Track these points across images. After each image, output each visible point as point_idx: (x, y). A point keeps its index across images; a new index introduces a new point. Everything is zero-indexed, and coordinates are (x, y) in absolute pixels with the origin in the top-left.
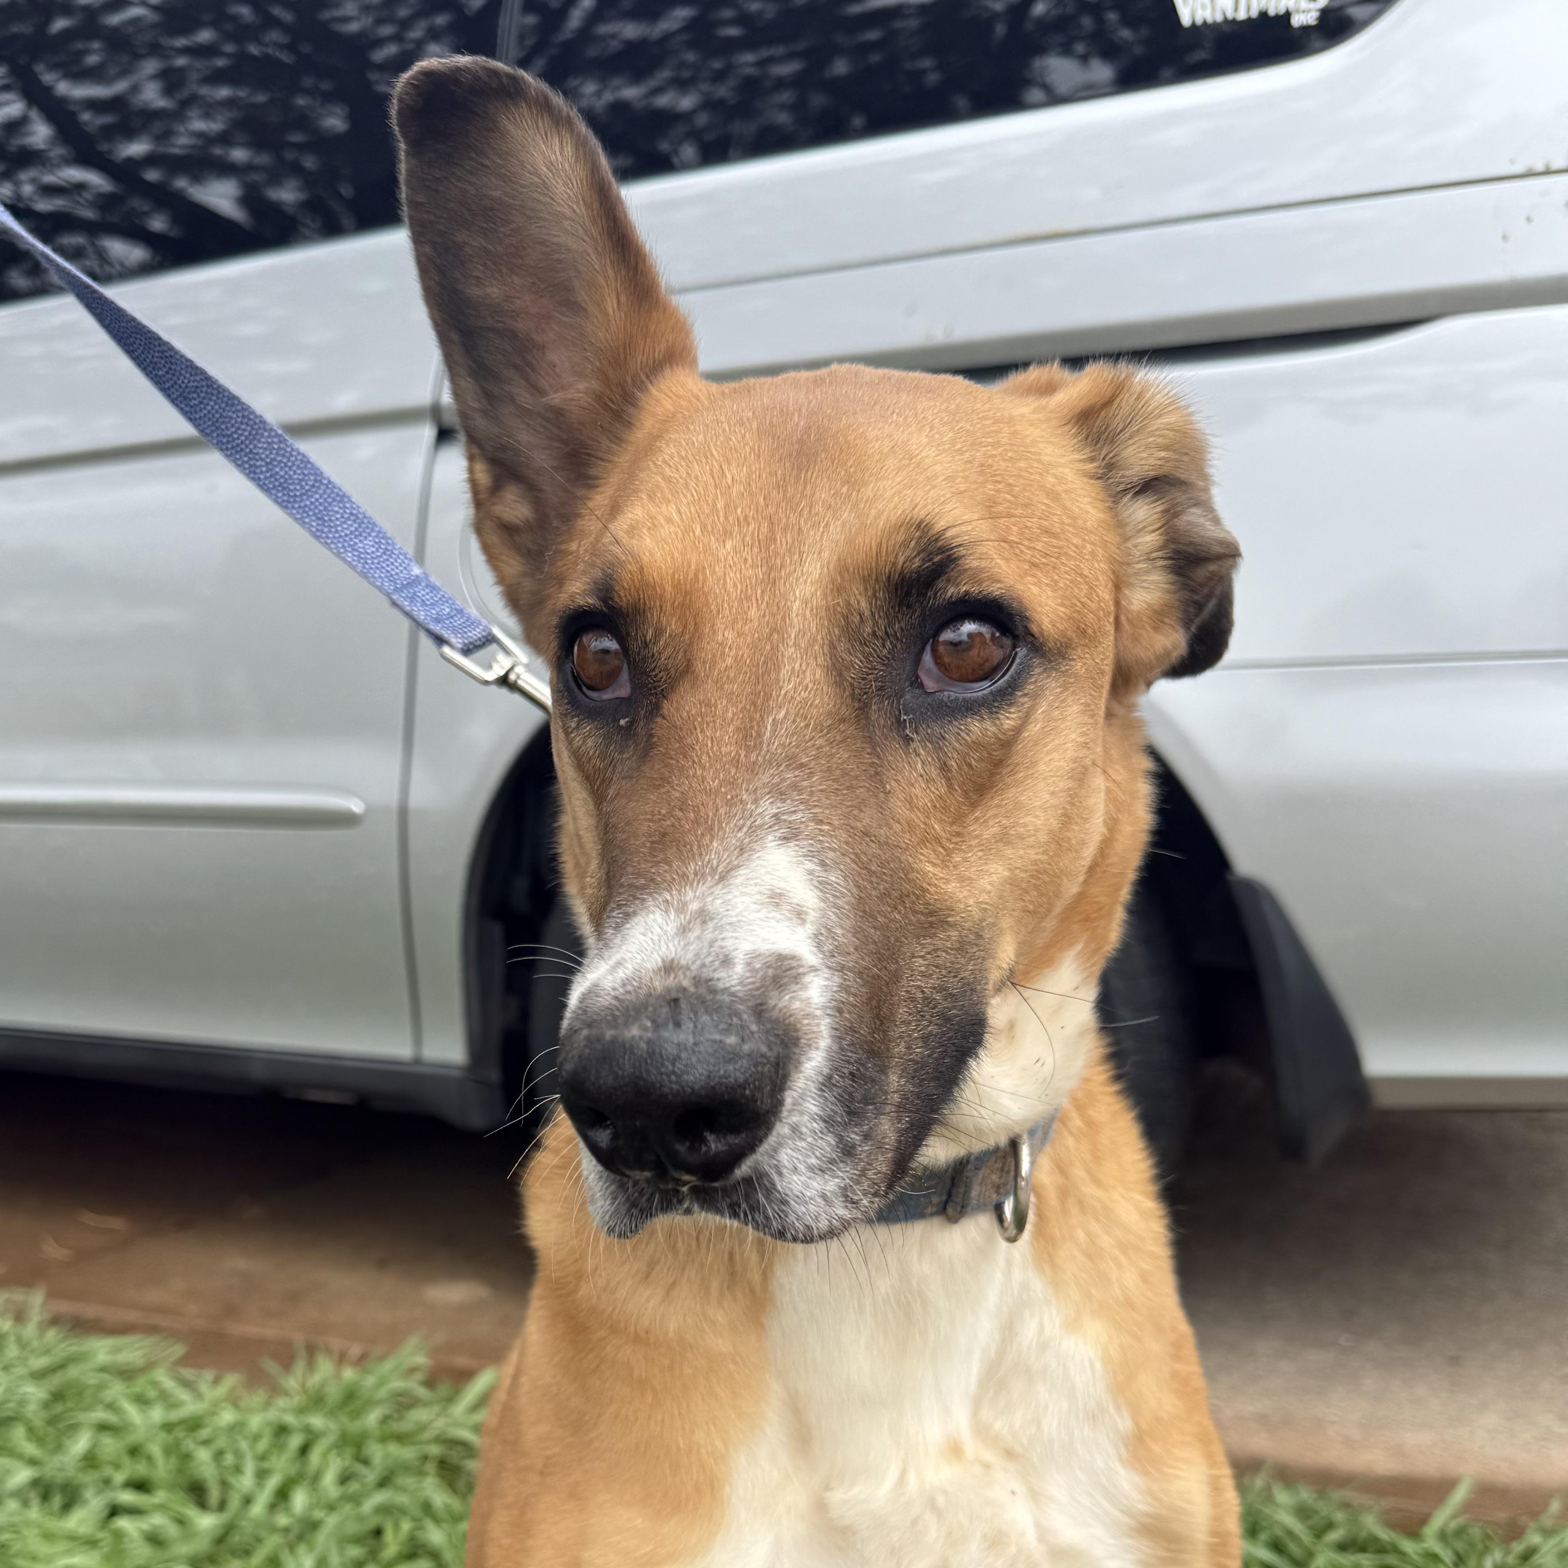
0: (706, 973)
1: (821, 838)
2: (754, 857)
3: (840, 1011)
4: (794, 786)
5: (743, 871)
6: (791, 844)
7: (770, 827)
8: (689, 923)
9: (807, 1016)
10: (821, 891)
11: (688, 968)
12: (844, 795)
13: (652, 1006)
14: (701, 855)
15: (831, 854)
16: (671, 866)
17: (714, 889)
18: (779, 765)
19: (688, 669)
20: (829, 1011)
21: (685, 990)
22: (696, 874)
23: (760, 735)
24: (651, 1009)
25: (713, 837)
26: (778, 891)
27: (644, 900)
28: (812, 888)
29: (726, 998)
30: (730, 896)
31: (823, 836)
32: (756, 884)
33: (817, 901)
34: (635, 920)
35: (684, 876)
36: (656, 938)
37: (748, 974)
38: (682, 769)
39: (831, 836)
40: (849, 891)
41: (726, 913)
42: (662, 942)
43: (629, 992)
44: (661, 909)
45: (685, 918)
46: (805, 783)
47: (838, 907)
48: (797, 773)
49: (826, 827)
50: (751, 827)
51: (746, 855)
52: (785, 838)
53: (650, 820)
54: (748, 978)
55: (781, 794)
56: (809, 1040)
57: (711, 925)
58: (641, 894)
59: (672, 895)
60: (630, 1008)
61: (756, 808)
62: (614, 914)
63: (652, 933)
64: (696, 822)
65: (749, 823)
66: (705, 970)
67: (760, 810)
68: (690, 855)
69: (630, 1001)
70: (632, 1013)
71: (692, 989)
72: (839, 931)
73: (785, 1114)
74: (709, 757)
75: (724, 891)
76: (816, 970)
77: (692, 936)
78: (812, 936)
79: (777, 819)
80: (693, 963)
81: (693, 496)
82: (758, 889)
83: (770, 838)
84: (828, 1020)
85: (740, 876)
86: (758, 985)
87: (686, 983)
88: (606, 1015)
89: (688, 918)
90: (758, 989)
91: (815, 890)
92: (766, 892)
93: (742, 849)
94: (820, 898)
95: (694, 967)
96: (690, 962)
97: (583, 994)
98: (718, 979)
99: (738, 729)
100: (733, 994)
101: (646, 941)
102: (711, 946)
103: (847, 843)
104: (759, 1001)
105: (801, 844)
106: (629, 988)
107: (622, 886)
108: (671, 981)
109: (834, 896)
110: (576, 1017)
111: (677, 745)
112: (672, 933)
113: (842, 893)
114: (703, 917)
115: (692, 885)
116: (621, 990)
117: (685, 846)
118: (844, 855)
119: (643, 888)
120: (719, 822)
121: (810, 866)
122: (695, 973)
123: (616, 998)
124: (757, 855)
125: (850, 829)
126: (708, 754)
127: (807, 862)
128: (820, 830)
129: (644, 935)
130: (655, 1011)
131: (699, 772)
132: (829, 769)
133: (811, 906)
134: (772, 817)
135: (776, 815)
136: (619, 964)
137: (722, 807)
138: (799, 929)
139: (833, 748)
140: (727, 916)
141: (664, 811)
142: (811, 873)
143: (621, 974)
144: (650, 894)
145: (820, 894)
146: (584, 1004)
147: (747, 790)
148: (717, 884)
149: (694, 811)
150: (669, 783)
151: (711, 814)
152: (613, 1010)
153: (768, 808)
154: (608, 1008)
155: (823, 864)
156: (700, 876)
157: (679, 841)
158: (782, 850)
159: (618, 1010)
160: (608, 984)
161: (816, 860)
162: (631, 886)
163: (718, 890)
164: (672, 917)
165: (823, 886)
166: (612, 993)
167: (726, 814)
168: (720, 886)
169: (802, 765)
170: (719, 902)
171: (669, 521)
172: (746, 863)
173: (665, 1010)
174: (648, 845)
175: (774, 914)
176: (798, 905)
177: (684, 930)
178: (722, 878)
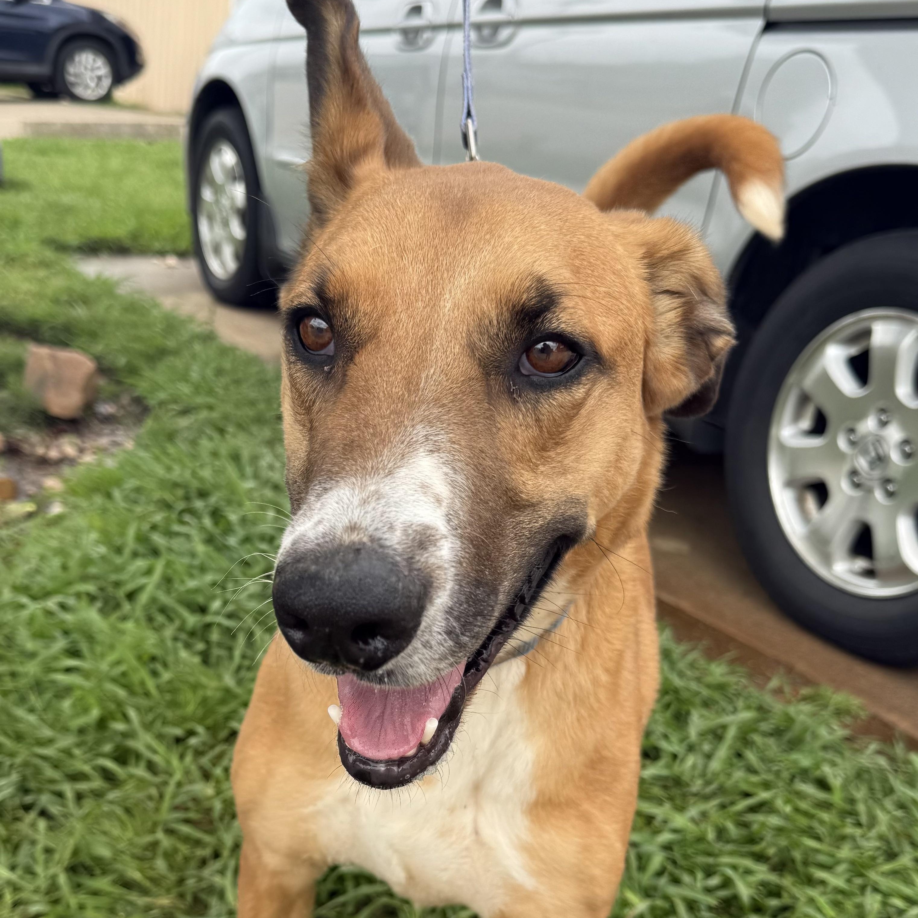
0: (379, 534)
1: (454, 453)
2: (410, 461)
3: (461, 563)
4: (438, 418)
5: (404, 469)
6: (434, 455)
7: (422, 443)
8: (368, 498)
9: (439, 567)
10: (453, 487)
11: (367, 529)
12: (468, 427)
13: (343, 552)
14: (376, 456)
15: (459, 464)
16: (356, 462)
17: (385, 479)
18: (429, 403)
19: (374, 335)
20: (454, 564)
21: (364, 544)
22: (372, 468)
23: (418, 384)
24: (341, 554)
25: (384, 447)
26: (426, 484)
27: (338, 481)
28: (446, 484)
29: (391, 552)
30: (394, 485)
31: (455, 451)
32: (412, 478)
33: (448, 493)
34: (330, 494)
35: (364, 468)
36: (345, 506)
37: (404, 538)
38: (366, 401)
39: (460, 452)
40: (469, 488)
41: (392, 495)
42: (349, 509)
43: (327, 542)
44: (349, 487)
45: (365, 495)
46: (445, 417)
47: (461, 497)
48: (440, 410)
49: (456, 446)
50: (409, 442)
51: (406, 459)
52: (431, 451)
53: (344, 430)
54: (403, 540)
55: (430, 422)
56: (439, 583)
57: (383, 501)
58: (335, 477)
59: (357, 480)
60: (328, 552)
61: (413, 430)
62: (316, 488)
63: (343, 502)
64: (374, 435)
65: (408, 439)
66: (378, 532)
67: (415, 432)
68: (369, 456)
69: (327, 547)
70: (329, 556)
71: (369, 544)
72: (461, 513)
73: (419, 632)
74: (384, 394)
75: (392, 481)
76: (446, 537)
77: (369, 508)
78: (445, 515)
79: (426, 438)
80: (370, 525)
81: (383, 227)
82: (413, 481)
83: (421, 450)
84: (452, 569)
85: (402, 472)
86: (409, 545)
87: (365, 539)
88: (311, 555)
89: (367, 494)
90: (409, 547)
91: (449, 486)
92: (418, 484)
93: (403, 455)
94: (451, 491)
95: (371, 529)
96: (368, 526)
97: (294, 540)
98: (386, 539)
99: (404, 378)
100: (395, 550)
101: (339, 508)
102: (382, 516)
103: (469, 457)
104: (410, 556)
105: (442, 455)
106: (327, 539)
107: (323, 470)
108: (355, 537)
109: (460, 491)
110: (288, 554)
111: (363, 383)
112: (357, 504)
113: (464, 489)
114: (378, 495)
115: (370, 475)
116: (322, 540)
117: (366, 450)
118: (467, 465)
119: (337, 473)
120: (389, 437)
121: (446, 470)
122: (370, 533)
123: (318, 545)
124: (414, 460)
125: (471, 448)
126: (384, 392)
127: (445, 468)
128: (453, 448)
129: (337, 503)
130: (344, 556)
131: (377, 403)
132: (460, 410)
133: (445, 497)
134: (423, 437)
135: (426, 435)
136: (320, 522)
137: (391, 427)
138: (438, 510)
139: (464, 396)
140: (392, 497)
141: (353, 426)
142: (446, 474)
143: (321, 529)
144: (342, 478)
145: (451, 488)
146: (295, 547)
147: (408, 419)
148: (386, 476)
149: (373, 428)
150: (358, 408)
151: (384, 431)
152: (315, 552)
153: (421, 431)
154: (312, 551)
155: (453, 468)
156: (375, 470)
157: (362, 447)
158: (428, 458)
159: (319, 552)
160: (311, 535)
161: (450, 467)
162: (329, 471)
163: (387, 480)
164: (357, 493)
165: (453, 484)
166: (316, 542)
167: (393, 432)
168: (389, 477)
169: (443, 405)
170: (387, 488)
171: (365, 243)
172: (406, 465)
173: (351, 556)
174: (342, 446)
175: (423, 498)
176: (437, 494)
177: (364, 502)
178: (390, 473)
